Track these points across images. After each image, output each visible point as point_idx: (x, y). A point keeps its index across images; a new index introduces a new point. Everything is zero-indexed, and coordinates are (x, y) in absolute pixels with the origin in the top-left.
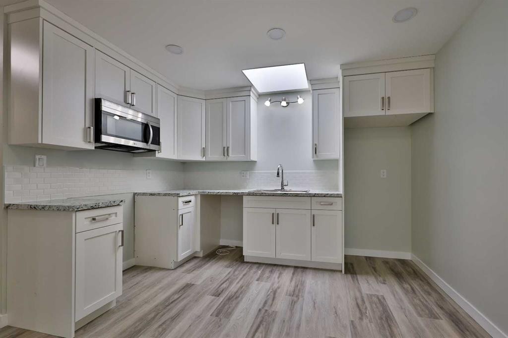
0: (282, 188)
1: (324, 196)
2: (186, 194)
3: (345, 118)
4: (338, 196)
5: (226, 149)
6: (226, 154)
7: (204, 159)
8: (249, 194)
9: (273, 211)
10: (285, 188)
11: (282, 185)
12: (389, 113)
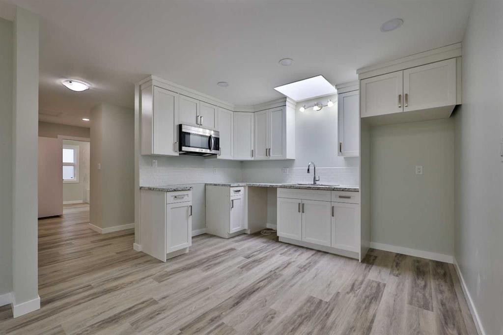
1: (343, 190)
2: (237, 185)
3: (361, 118)
4: (355, 191)
5: (268, 150)
6: (268, 155)
7: (253, 159)
9: (300, 201)
10: (317, 183)
11: (315, 180)
12: (406, 110)
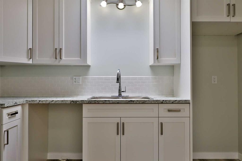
0: (120, 95)
1: (173, 103)
2: (12, 104)
3: (192, 22)
4: (186, 102)
5: (58, 51)
6: (58, 57)
7: (30, 62)
8: (90, 102)
9: (118, 120)
10: (123, 94)
11: (120, 91)
